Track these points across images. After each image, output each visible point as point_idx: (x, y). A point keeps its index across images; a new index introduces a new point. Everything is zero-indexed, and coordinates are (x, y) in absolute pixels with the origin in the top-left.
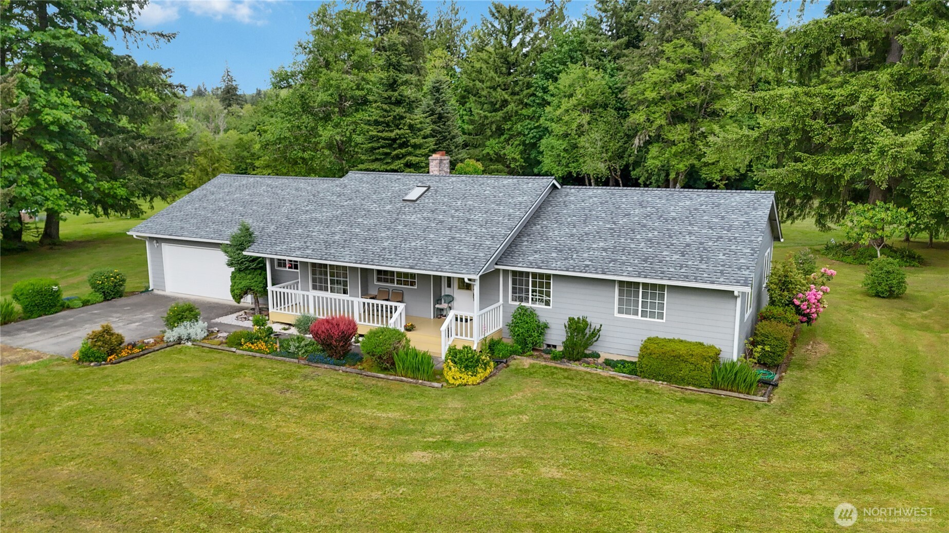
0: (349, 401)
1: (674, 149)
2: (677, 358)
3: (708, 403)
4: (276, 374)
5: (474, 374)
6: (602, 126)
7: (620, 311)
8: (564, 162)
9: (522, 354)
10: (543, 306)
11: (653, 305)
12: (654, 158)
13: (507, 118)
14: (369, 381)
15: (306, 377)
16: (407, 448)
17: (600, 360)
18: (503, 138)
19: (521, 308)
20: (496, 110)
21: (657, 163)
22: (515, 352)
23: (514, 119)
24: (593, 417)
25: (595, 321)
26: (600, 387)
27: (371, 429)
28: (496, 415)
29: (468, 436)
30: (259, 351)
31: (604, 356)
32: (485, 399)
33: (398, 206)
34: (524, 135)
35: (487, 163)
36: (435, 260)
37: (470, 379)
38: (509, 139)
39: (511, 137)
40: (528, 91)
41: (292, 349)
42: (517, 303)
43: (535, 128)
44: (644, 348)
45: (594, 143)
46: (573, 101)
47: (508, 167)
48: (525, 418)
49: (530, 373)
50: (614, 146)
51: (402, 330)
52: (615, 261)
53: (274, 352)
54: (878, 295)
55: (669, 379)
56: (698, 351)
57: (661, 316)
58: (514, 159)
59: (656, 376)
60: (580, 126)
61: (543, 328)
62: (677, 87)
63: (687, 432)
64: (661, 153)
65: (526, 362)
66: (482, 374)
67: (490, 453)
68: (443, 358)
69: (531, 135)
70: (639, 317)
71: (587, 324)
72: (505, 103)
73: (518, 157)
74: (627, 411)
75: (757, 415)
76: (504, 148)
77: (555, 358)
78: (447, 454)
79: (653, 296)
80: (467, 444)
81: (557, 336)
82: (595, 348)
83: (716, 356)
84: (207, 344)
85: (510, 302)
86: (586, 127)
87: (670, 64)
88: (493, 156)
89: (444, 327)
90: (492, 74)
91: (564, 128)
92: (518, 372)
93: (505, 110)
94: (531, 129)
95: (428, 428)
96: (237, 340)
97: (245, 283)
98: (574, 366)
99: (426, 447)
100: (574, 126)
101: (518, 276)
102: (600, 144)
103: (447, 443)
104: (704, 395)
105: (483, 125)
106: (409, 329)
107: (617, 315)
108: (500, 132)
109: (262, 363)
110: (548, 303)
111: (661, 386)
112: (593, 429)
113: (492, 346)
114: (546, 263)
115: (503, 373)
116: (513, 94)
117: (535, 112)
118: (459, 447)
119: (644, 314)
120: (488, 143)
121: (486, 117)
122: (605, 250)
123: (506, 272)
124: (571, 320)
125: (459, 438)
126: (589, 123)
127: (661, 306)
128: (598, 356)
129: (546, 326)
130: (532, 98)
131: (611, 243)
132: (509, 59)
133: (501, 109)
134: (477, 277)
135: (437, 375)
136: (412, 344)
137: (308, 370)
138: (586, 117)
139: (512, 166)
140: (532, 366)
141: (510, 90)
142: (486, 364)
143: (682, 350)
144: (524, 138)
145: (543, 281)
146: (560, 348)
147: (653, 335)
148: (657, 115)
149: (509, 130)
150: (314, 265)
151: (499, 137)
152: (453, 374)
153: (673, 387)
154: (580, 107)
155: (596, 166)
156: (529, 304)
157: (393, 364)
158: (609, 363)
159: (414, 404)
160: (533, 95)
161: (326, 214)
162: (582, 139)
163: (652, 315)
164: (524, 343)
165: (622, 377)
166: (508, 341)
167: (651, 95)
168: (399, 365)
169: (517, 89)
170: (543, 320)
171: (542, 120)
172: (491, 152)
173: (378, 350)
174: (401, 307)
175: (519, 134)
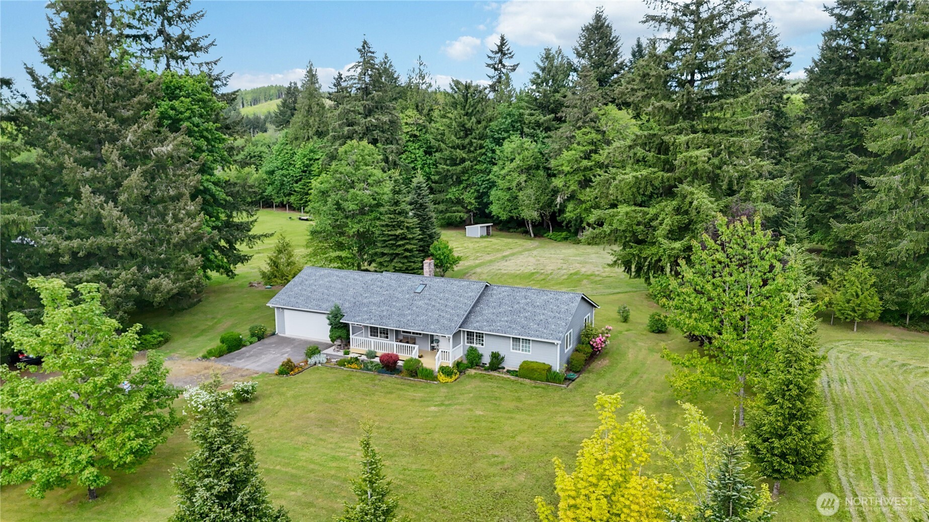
0: (402, 390)
1: (584, 206)
2: (533, 370)
3: (543, 388)
4: (367, 378)
5: (451, 378)
6: (535, 183)
7: (513, 349)
8: (508, 209)
9: (471, 368)
10: (480, 346)
11: (526, 347)
12: (570, 212)
13: (465, 171)
14: (406, 381)
15: (380, 380)
16: (428, 406)
17: (505, 370)
18: (462, 186)
19: (471, 347)
20: (456, 165)
21: (572, 215)
22: (468, 367)
23: (470, 172)
24: (497, 394)
25: (502, 354)
26: (502, 382)
27: (413, 400)
28: (461, 394)
29: (450, 402)
30: (355, 368)
31: (507, 368)
32: (455, 388)
33: (412, 295)
34: (478, 185)
35: (449, 205)
36: (432, 327)
37: (448, 379)
38: (466, 188)
39: (468, 186)
40: (481, 151)
41: (369, 367)
42: (469, 345)
43: (487, 180)
44: (521, 366)
45: (529, 197)
46: (514, 165)
47: (466, 208)
48: (471, 395)
49: (474, 377)
50: (544, 199)
51: (417, 358)
52: (510, 327)
53: (361, 369)
54: (653, 332)
55: (530, 378)
56: (542, 367)
57: (529, 351)
58: (470, 203)
59: (524, 377)
60: (519, 184)
61: (480, 356)
62: (585, 163)
63: (531, 399)
64: (575, 209)
65: (472, 372)
66: (454, 378)
67: (458, 407)
68: (437, 370)
69: (483, 186)
70: (521, 352)
71: (499, 355)
72: (463, 160)
73: (473, 201)
74: (511, 391)
75: (560, 393)
76: (462, 194)
77: (485, 370)
78: (443, 408)
79: (526, 343)
80: (450, 405)
81: (487, 360)
82: (502, 365)
83: (550, 369)
84: (328, 365)
85: (466, 344)
86: (523, 184)
87: (580, 147)
88: (455, 201)
89: (437, 357)
90: (453, 138)
91: (507, 184)
92: (470, 376)
93: (463, 165)
94: (484, 181)
95: (435, 399)
96: (342, 363)
97: (338, 334)
98: (495, 374)
99: (435, 406)
100: (514, 184)
101: (470, 334)
102: (533, 198)
103: (442, 404)
104: (543, 385)
105: (446, 175)
106: (420, 357)
107: (512, 350)
108: (459, 182)
109: (358, 374)
110: (482, 345)
111: (527, 381)
112: (496, 399)
113: (458, 364)
114: (481, 328)
115: (463, 377)
116: (469, 151)
117: (486, 168)
118: (447, 405)
119: (523, 350)
120: (450, 190)
121: (448, 170)
122: (507, 322)
123: (464, 331)
124: (492, 353)
125: (447, 403)
126: (526, 181)
127: (529, 348)
128: (504, 368)
129: (482, 355)
130: (484, 157)
131: (510, 318)
132: (467, 126)
133: (459, 164)
134: (451, 336)
135: (435, 378)
136: (424, 365)
137: (380, 377)
138: (523, 177)
139: (469, 208)
140: (476, 373)
141: (467, 150)
142: (456, 374)
143: (535, 366)
144: (478, 188)
145: (480, 336)
146: (488, 365)
147: (526, 359)
148: (571, 182)
149: (466, 180)
150: (371, 327)
151: (459, 185)
152: (442, 378)
153: (532, 382)
154: (519, 170)
155: (530, 214)
156: (474, 345)
157: (417, 374)
158: (508, 371)
159: (428, 390)
160: (484, 154)
161: (376, 299)
162: (520, 194)
163: (526, 351)
164: (472, 363)
165: (512, 378)
166: (465, 362)
167: (566, 169)
168: (419, 375)
169: (472, 149)
170: (480, 352)
171: (491, 176)
172: (453, 198)
173: (411, 368)
174: (417, 347)
175: (474, 184)
